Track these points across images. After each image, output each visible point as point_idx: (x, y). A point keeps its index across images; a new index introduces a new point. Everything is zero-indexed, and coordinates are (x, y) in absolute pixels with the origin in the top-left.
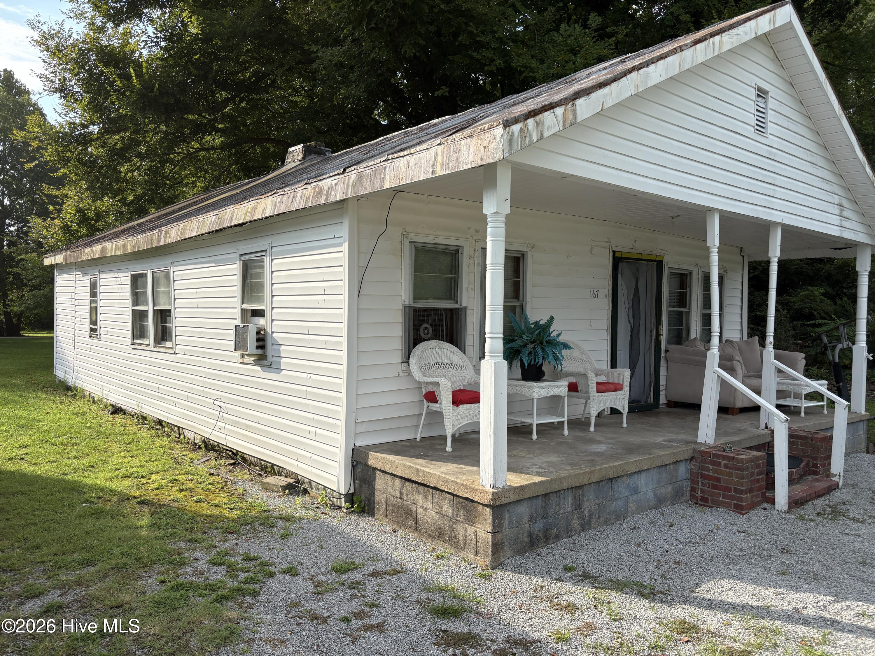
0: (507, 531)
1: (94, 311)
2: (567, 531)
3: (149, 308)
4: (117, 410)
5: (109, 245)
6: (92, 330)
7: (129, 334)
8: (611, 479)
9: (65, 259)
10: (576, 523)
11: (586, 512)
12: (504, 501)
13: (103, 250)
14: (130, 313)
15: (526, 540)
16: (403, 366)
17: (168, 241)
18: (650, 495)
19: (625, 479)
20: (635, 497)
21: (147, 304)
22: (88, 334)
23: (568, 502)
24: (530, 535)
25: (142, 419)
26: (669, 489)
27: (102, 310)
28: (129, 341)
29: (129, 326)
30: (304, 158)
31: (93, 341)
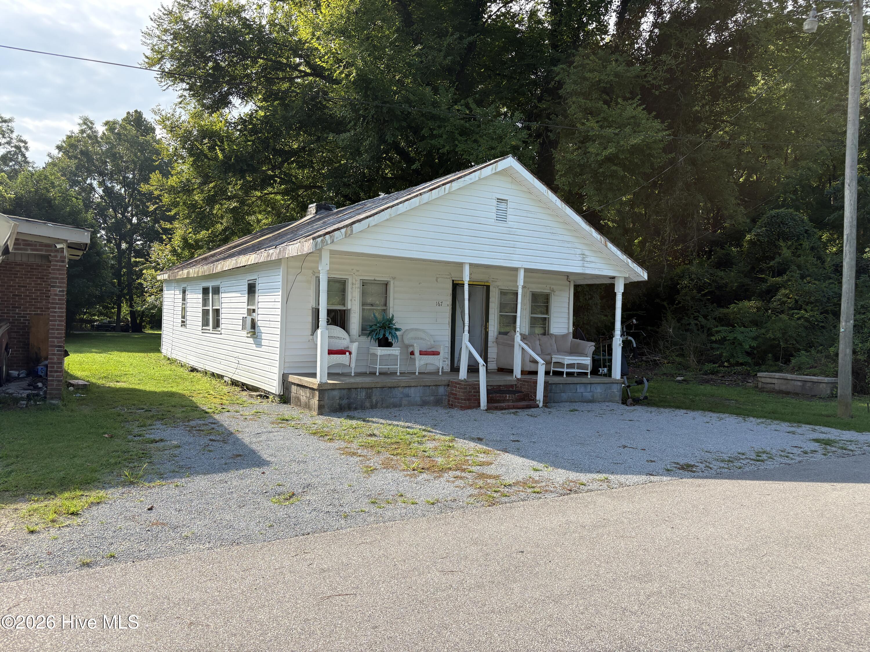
0: (326, 401)
1: (184, 309)
2: (362, 407)
3: (210, 308)
4: (193, 370)
5: (191, 270)
6: (183, 322)
7: (200, 324)
8: (390, 387)
9: (169, 277)
10: (368, 404)
11: (374, 401)
12: (324, 388)
13: (188, 273)
14: (201, 311)
15: (337, 407)
16: (311, 337)
17: (217, 271)
18: (418, 399)
19: (400, 389)
20: (407, 398)
21: (209, 306)
22: (180, 324)
23: (363, 394)
24: (340, 405)
25: (206, 373)
26: (432, 398)
27: (188, 309)
28: (200, 328)
29: (200, 319)
30: (316, 213)
31: (183, 329)
